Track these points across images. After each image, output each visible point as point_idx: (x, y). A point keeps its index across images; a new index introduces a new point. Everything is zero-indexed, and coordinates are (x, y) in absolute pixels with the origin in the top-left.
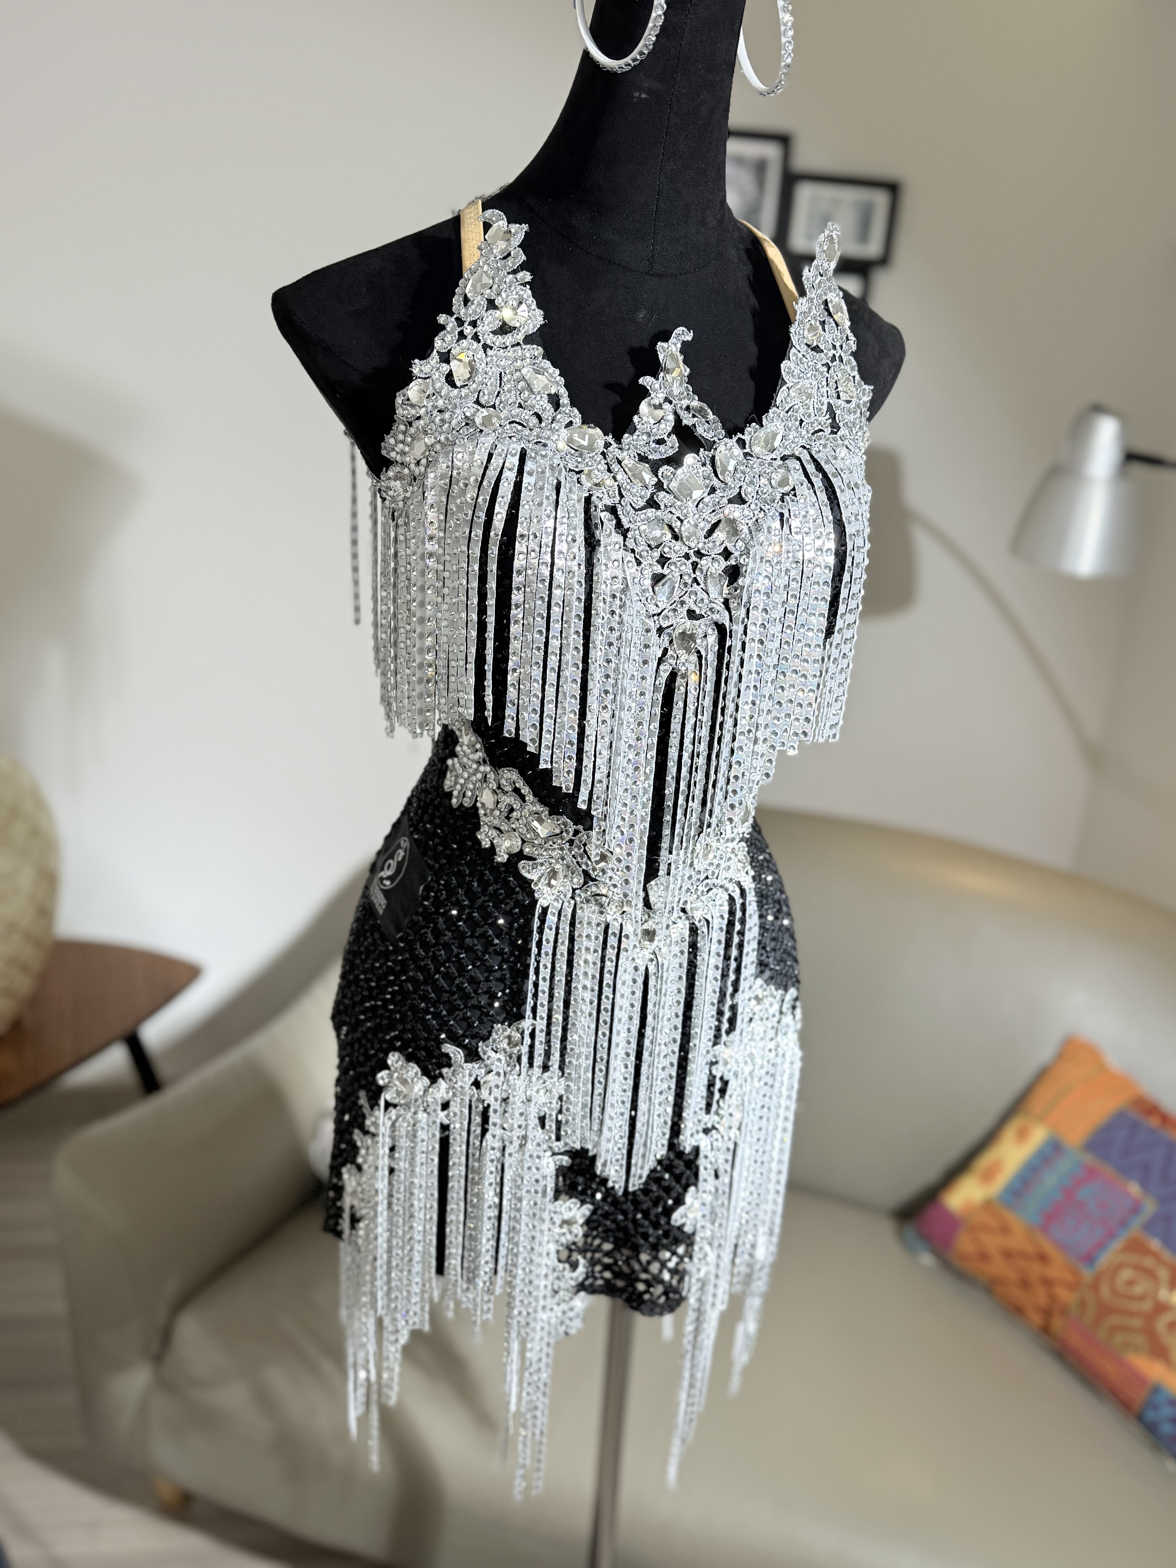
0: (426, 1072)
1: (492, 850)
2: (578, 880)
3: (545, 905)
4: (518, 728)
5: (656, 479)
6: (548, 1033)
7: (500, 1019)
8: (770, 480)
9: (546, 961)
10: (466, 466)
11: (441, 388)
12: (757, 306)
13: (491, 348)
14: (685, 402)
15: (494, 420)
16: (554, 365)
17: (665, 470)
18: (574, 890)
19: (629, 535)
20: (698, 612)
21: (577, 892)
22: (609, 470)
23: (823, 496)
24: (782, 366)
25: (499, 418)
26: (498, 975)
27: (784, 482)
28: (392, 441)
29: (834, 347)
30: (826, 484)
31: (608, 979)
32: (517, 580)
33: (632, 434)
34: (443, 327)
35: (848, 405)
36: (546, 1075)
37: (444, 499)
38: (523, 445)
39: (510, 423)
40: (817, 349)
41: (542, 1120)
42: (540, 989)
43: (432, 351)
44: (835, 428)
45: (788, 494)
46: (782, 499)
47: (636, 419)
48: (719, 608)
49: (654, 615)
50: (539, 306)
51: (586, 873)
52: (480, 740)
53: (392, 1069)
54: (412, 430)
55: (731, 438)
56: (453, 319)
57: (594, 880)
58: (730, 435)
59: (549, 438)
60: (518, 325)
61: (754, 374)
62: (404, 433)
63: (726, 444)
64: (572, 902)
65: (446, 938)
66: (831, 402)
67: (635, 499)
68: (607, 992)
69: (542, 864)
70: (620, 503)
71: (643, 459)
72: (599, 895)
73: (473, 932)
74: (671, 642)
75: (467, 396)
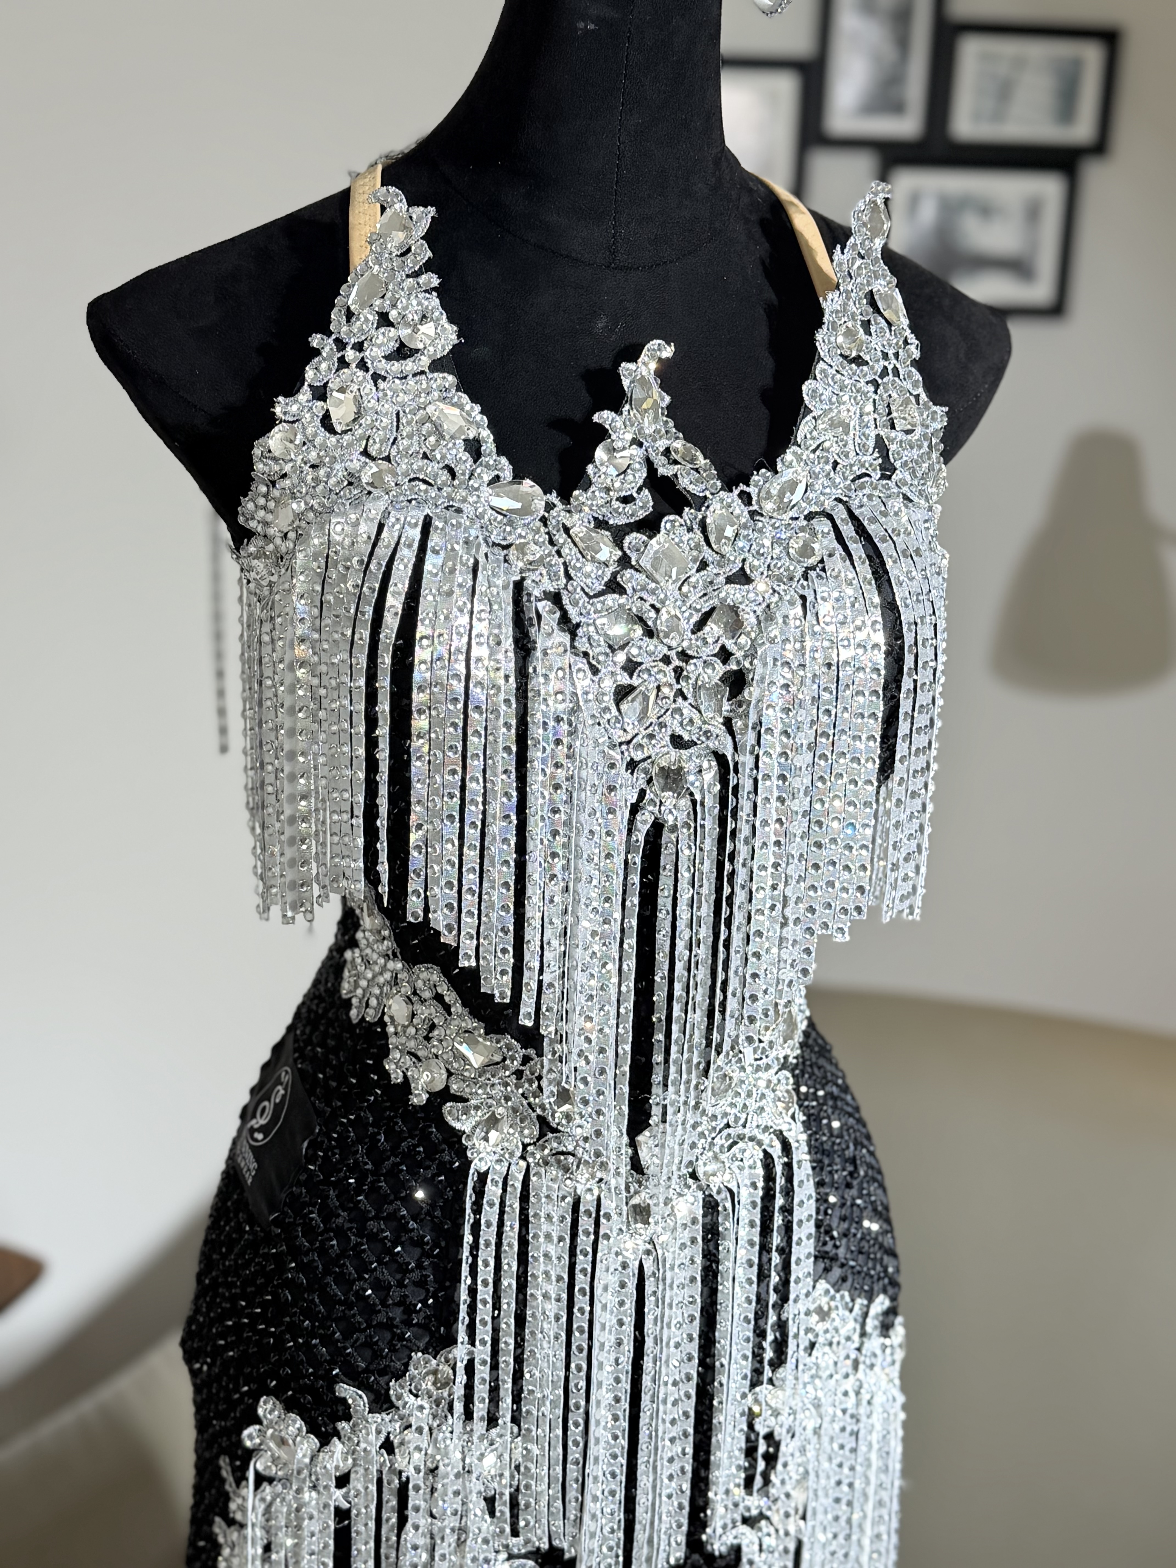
0: (313, 1428)
1: (406, 1086)
2: (532, 1131)
3: (483, 1169)
4: (427, 910)
5: (620, 553)
6: (495, 1366)
7: (422, 1345)
8: (787, 549)
9: (487, 1254)
10: (347, 542)
11: (316, 435)
12: (776, 302)
13: (384, 379)
14: (662, 444)
15: (388, 478)
16: (474, 400)
17: (633, 538)
18: (525, 1146)
19: (580, 632)
20: (686, 737)
21: (530, 1149)
22: (552, 542)
23: (865, 570)
24: (804, 387)
25: (395, 475)
26: (416, 1276)
27: (806, 551)
28: (251, 506)
29: (885, 356)
30: (872, 553)
31: (582, 1282)
32: (418, 698)
33: (586, 490)
34: (317, 352)
35: (909, 437)
36: (494, 1432)
37: (318, 588)
38: (427, 511)
39: (410, 481)
40: (858, 361)
41: (490, 1502)
42: (479, 1297)
43: (303, 384)
44: (887, 469)
45: (813, 568)
46: (805, 576)
47: (590, 469)
48: (717, 731)
49: (621, 744)
50: (451, 320)
51: (542, 1120)
52: (388, 923)
53: (265, 1422)
54: (276, 493)
55: (731, 491)
56: (331, 341)
57: (555, 1131)
58: (728, 486)
59: (464, 500)
60: (420, 346)
61: (766, 397)
62: (266, 496)
63: (722, 500)
64: (523, 1164)
65: (340, 1220)
66: (882, 433)
67: (589, 581)
68: (582, 1301)
69: (477, 1108)
70: (566, 588)
71: (601, 524)
72: (563, 1153)
73: (379, 1211)
74: (649, 781)
75: (350, 445)
